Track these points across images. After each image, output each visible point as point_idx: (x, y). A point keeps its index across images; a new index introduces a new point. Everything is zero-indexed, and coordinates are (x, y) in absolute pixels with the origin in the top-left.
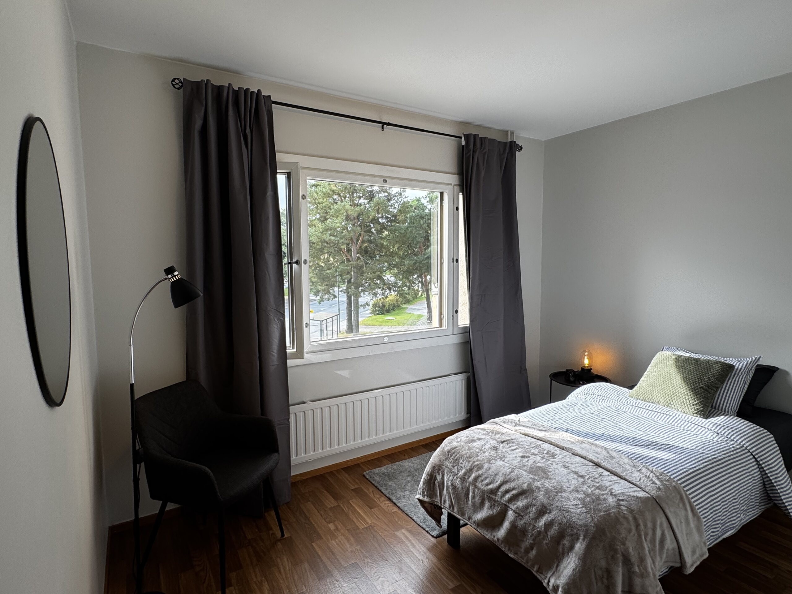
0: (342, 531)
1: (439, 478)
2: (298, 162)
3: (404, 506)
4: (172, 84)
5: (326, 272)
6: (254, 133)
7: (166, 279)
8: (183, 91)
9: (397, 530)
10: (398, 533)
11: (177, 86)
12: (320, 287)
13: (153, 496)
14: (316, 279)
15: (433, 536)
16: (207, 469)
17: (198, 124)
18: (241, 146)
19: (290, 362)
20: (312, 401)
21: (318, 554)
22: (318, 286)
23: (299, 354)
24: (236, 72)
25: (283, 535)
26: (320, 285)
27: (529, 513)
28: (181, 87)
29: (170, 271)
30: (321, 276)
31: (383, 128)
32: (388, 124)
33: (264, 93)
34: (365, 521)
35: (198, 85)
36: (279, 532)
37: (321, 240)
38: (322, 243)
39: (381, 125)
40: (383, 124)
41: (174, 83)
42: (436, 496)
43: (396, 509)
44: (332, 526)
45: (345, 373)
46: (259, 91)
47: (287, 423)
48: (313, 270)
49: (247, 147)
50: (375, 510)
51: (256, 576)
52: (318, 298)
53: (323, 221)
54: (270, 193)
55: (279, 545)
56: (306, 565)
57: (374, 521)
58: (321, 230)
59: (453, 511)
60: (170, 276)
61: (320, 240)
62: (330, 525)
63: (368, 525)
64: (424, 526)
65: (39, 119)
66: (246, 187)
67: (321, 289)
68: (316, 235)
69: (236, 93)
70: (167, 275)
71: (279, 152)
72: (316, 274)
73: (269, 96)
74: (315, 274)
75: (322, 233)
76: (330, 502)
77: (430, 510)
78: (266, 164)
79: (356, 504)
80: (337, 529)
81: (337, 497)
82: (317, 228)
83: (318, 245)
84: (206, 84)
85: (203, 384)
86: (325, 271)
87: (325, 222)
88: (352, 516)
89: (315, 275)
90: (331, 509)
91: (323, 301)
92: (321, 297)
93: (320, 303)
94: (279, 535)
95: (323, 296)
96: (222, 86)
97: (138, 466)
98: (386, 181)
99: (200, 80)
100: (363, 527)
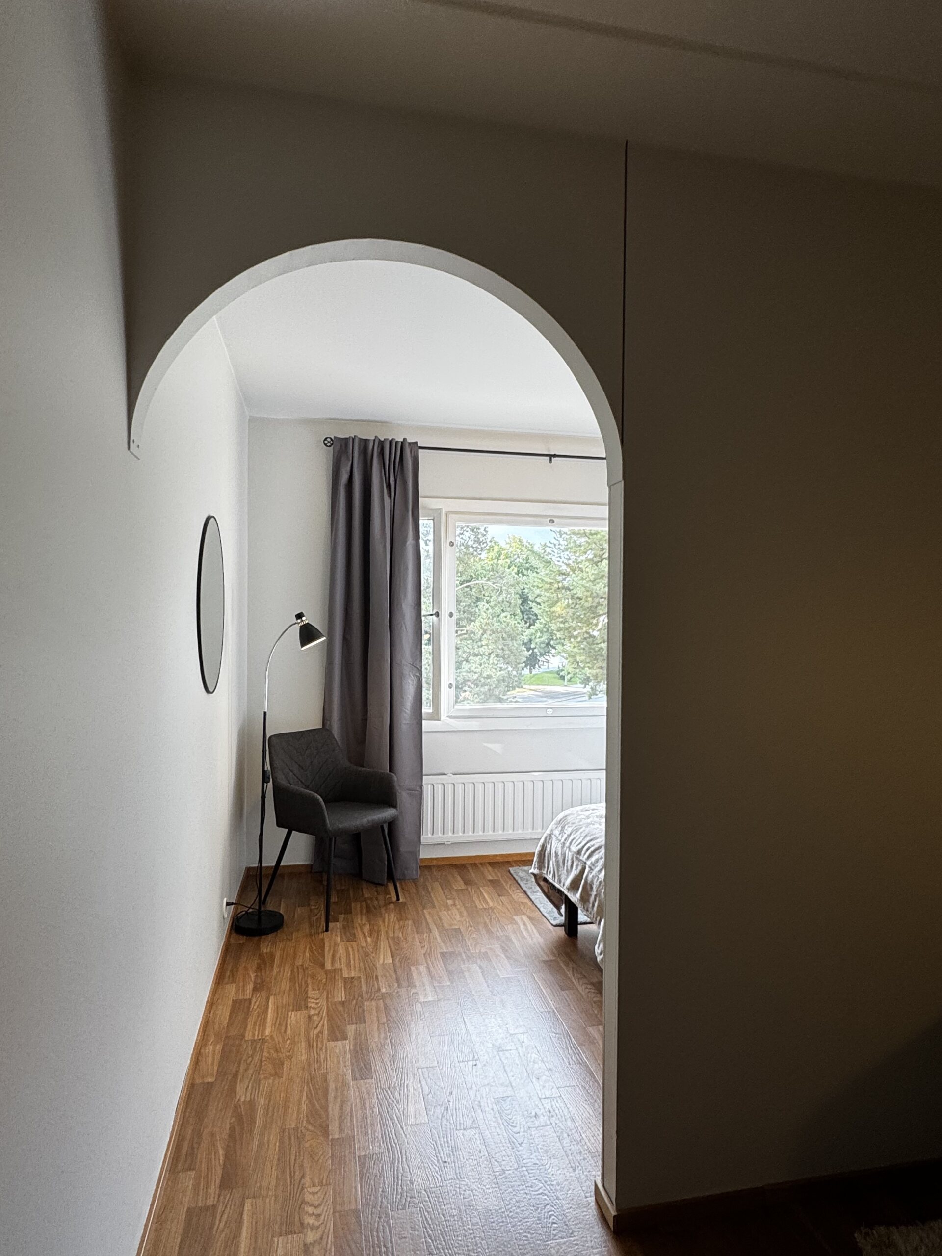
0: (459, 906)
1: (548, 847)
2: (440, 509)
3: (536, 899)
4: (324, 443)
5: (599, 646)
6: (398, 482)
7: (296, 623)
8: (334, 448)
9: (517, 915)
10: (515, 917)
11: (329, 444)
12: (589, 671)
13: (279, 824)
14: (583, 658)
15: (552, 925)
16: (319, 797)
17: (344, 478)
18: (383, 496)
19: (425, 724)
20: (454, 774)
21: (424, 916)
22: (587, 669)
23: (436, 716)
24: (383, 423)
25: (398, 899)
26: (590, 668)
27: (597, 866)
28: (332, 444)
29: (299, 616)
30: (590, 652)
31: (551, 460)
32: (555, 456)
33: (410, 440)
34: (487, 903)
35: (346, 440)
36: (395, 896)
37: (592, 593)
38: (593, 598)
39: (548, 458)
40: (551, 457)
41: (326, 442)
42: (544, 867)
43: (527, 900)
44: (450, 902)
45: (496, 747)
46: (405, 439)
47: (418, 788)
48: (578, 642)
49: (390, 496)
50: (503, 899)
51: (361, 920)
52: (588, 688)
53: (596, 564)
54: (410, 541)
55: (392, 906)
56: (410, 922)
57: (496, 904)
58: (592, 578)
59: (554, 881)
60: (299, 621)
61: (590, 593)
62: (448, 901)
63: (488, 907)
64: (549, 918)
65: (213, 517)
66: (385, 538)
67: (590, 673)
68: (583, 585)
69: (381, 444)
70: (297, 619)
71: (422, 497)
72: (584, 649)
73: (416, 443)
74: (582, 649)
75: (593, 582)
76: (459, 884)
77: (546, 891)
78: (408, 511)
79: (487, 893)
80: (454, 904)
81: (467, 882)
82: (585, 574)
83: (587, 601)
84: (353, 439)
85: (336, 737)
86: (597, 644)
87: (599, 564)
88: (475, 898)
89: (582, 651)
90: (457, 890)
91: (597, 695)
92: (592, 688)
93: (590, 698)
94: (395, 899)
95: (595, 686)
96: (369, 440)
97: (265, 784)
98: (553, 522)
99: (348, 437)
100: (481, 907)
